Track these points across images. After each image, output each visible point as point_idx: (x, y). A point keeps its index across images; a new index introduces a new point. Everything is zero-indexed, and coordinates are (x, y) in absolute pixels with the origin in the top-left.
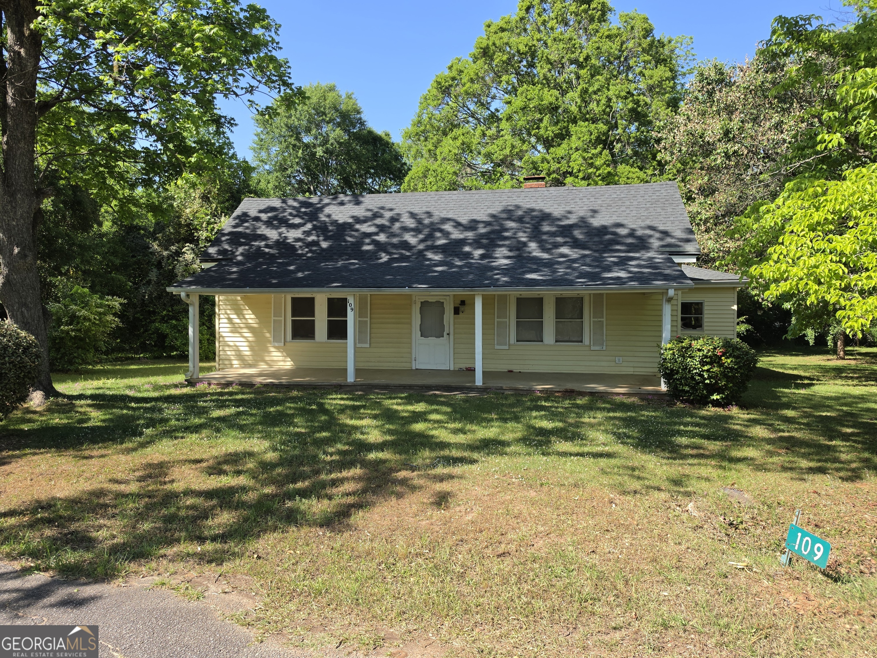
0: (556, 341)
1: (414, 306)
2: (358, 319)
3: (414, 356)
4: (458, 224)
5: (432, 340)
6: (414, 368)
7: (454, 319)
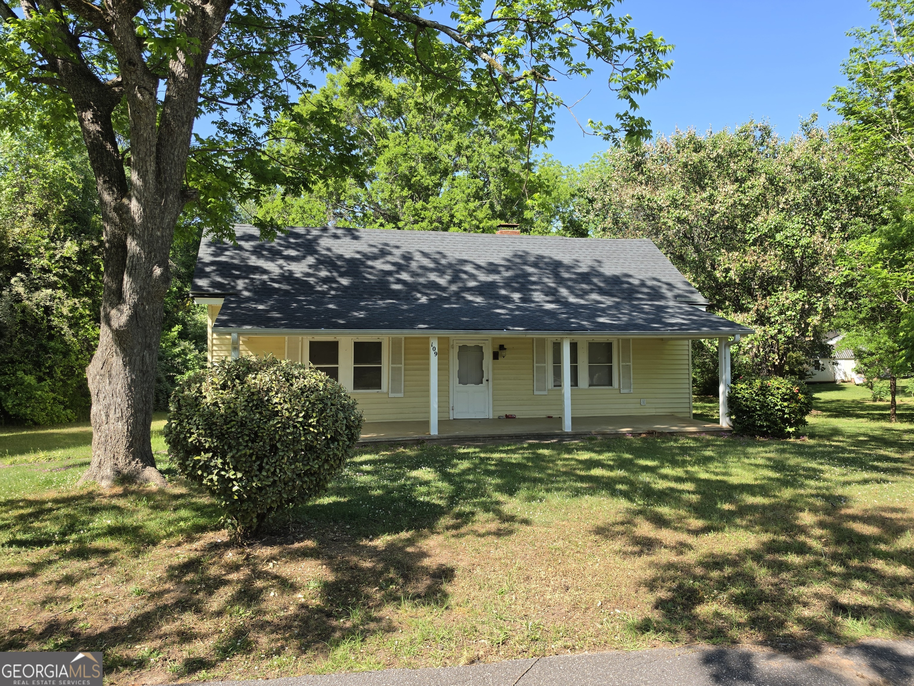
0: (590, 386)
1: (451, 350)
2: (391, 365)
3: (451, 405)
4: (478, 267)
5: (471, 387)
6: (451, 418)
7: (493, 364)
